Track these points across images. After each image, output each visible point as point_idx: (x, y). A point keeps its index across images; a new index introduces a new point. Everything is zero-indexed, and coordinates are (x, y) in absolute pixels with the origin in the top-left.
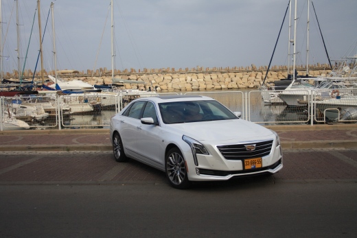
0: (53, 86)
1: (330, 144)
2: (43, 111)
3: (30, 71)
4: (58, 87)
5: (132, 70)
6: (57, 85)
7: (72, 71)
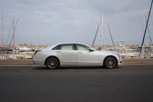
0: (17, 49)
1: (137, 63)
2: (15, 57)
3: (5, 45)
4: (19, 49)
5: (42, 45)
6: (18, 48)
7: (24, 44)
